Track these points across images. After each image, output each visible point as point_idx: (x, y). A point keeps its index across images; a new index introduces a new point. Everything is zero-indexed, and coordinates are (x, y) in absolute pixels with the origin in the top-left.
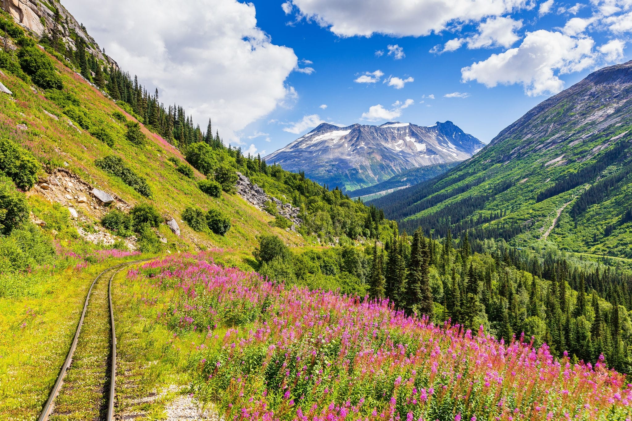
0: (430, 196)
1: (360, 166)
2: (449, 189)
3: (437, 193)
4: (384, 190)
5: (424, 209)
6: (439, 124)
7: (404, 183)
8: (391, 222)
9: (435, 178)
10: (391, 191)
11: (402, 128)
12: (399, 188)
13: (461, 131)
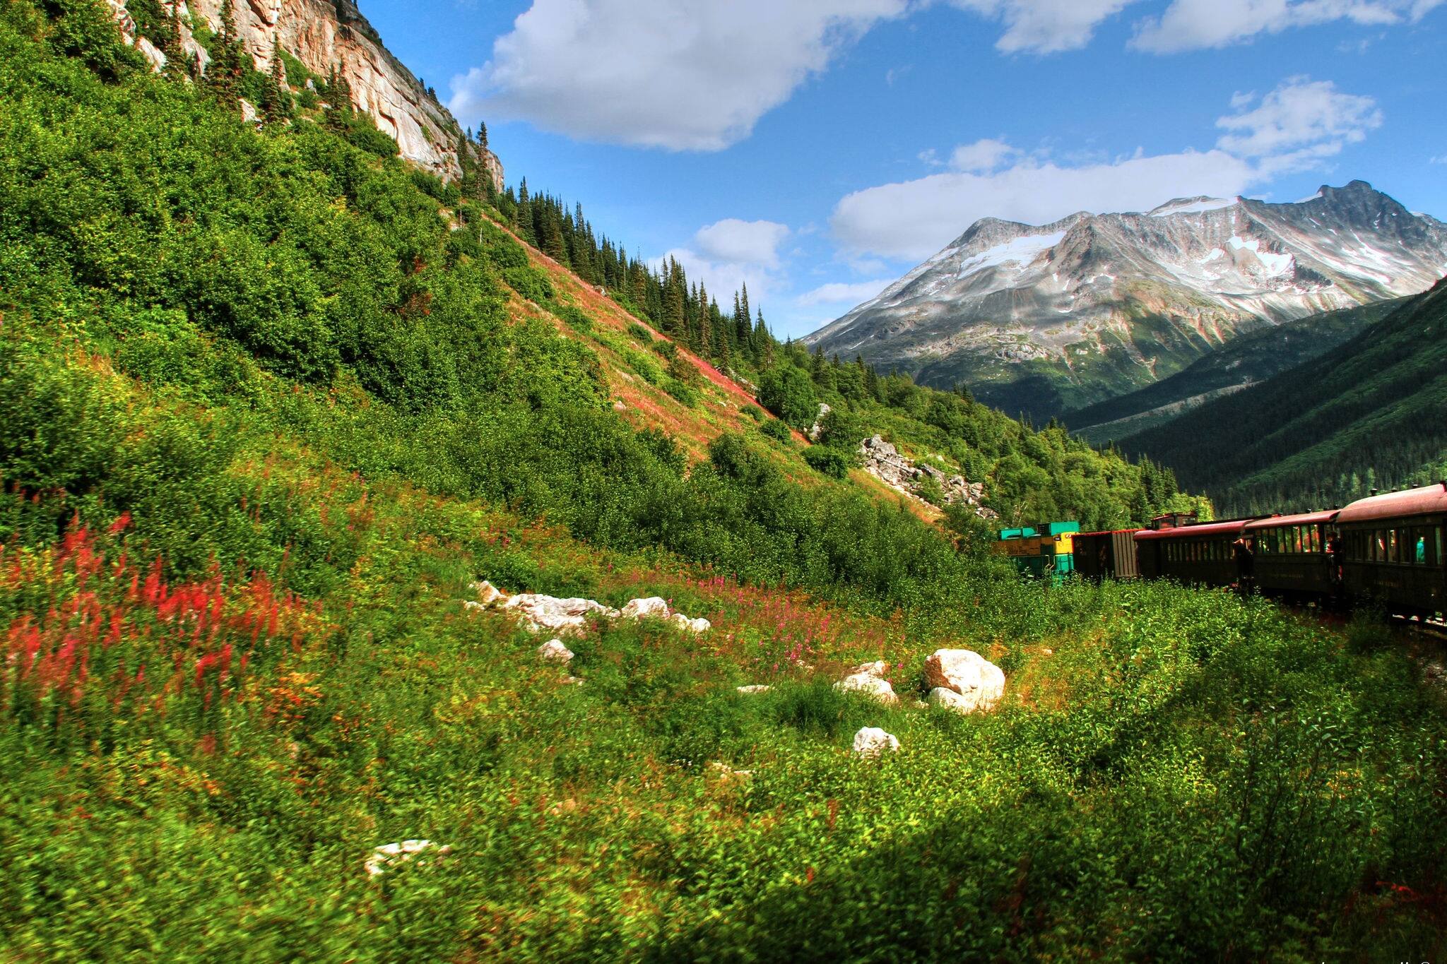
0: (1312, 413)
1: (1101, 333)
2: (1369, 388)
3: (1332, 401)
4: (1175, 400)
5: (1295, 450)
6: (1330, 193)
7: (1234, 377)
8: (1193, 499)
9: (1325, 357)
10: (1196, 401)
11: (1216, 213)
12: (1221, 392)
13: (1399, 208)
